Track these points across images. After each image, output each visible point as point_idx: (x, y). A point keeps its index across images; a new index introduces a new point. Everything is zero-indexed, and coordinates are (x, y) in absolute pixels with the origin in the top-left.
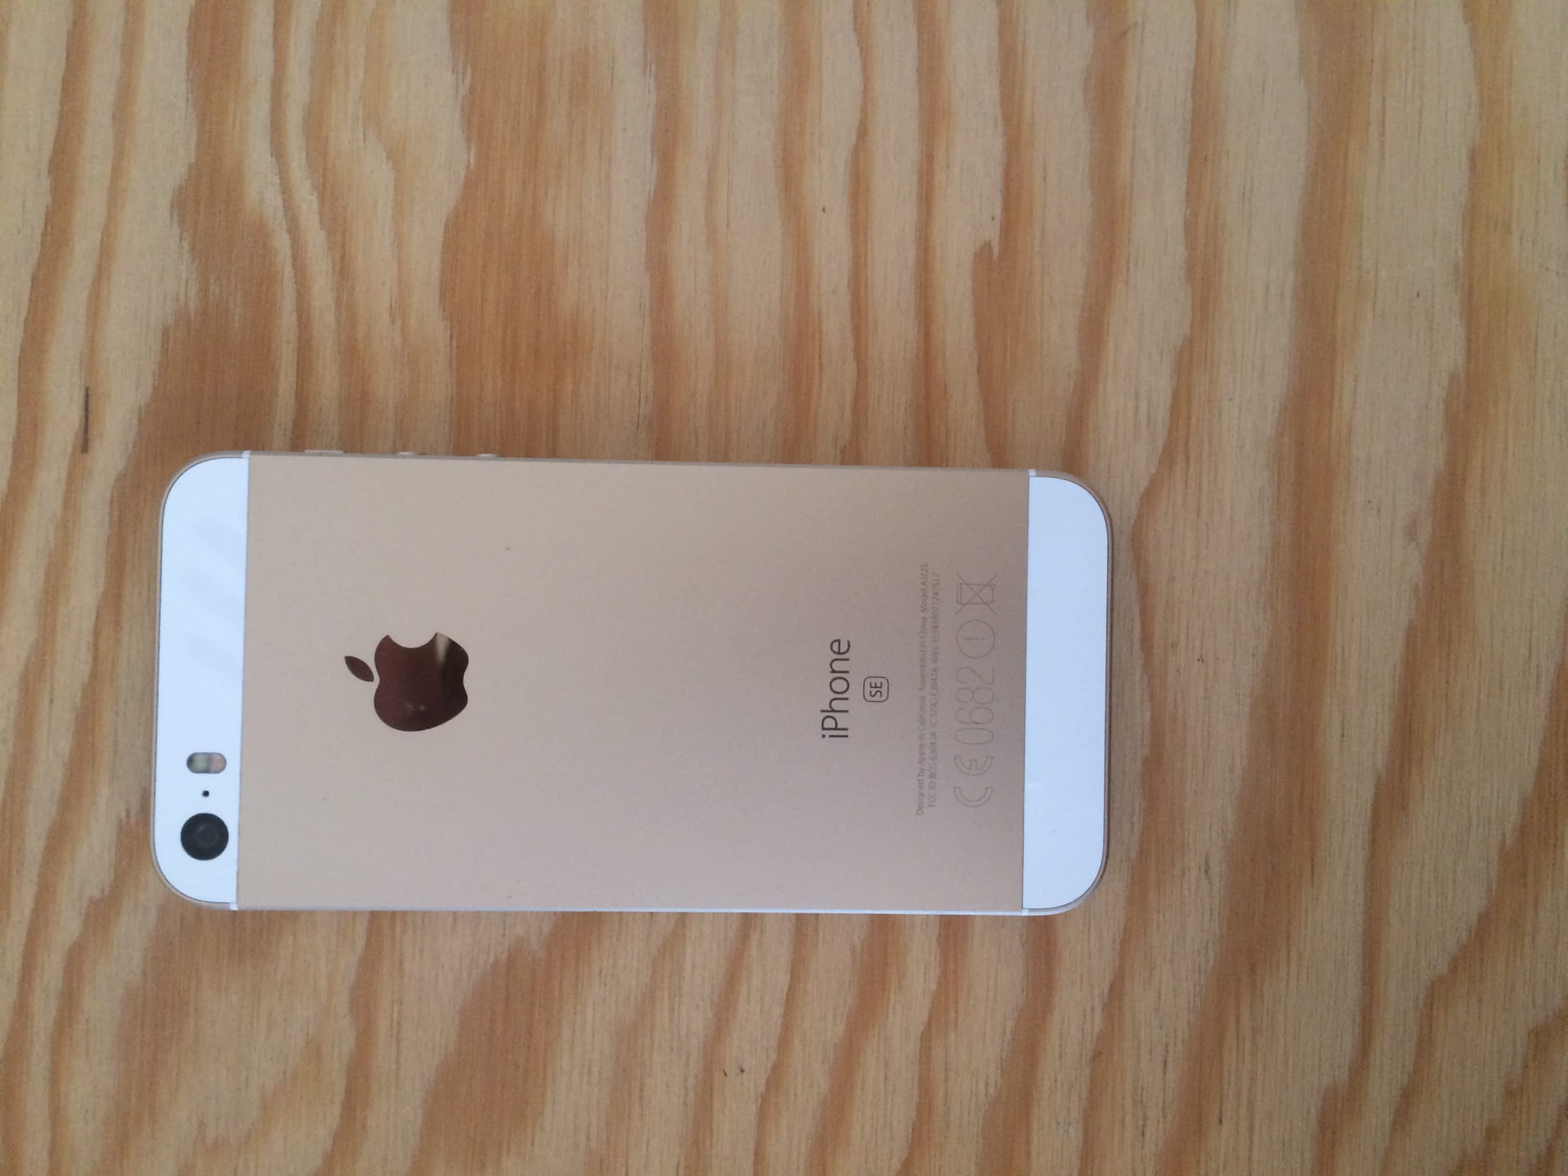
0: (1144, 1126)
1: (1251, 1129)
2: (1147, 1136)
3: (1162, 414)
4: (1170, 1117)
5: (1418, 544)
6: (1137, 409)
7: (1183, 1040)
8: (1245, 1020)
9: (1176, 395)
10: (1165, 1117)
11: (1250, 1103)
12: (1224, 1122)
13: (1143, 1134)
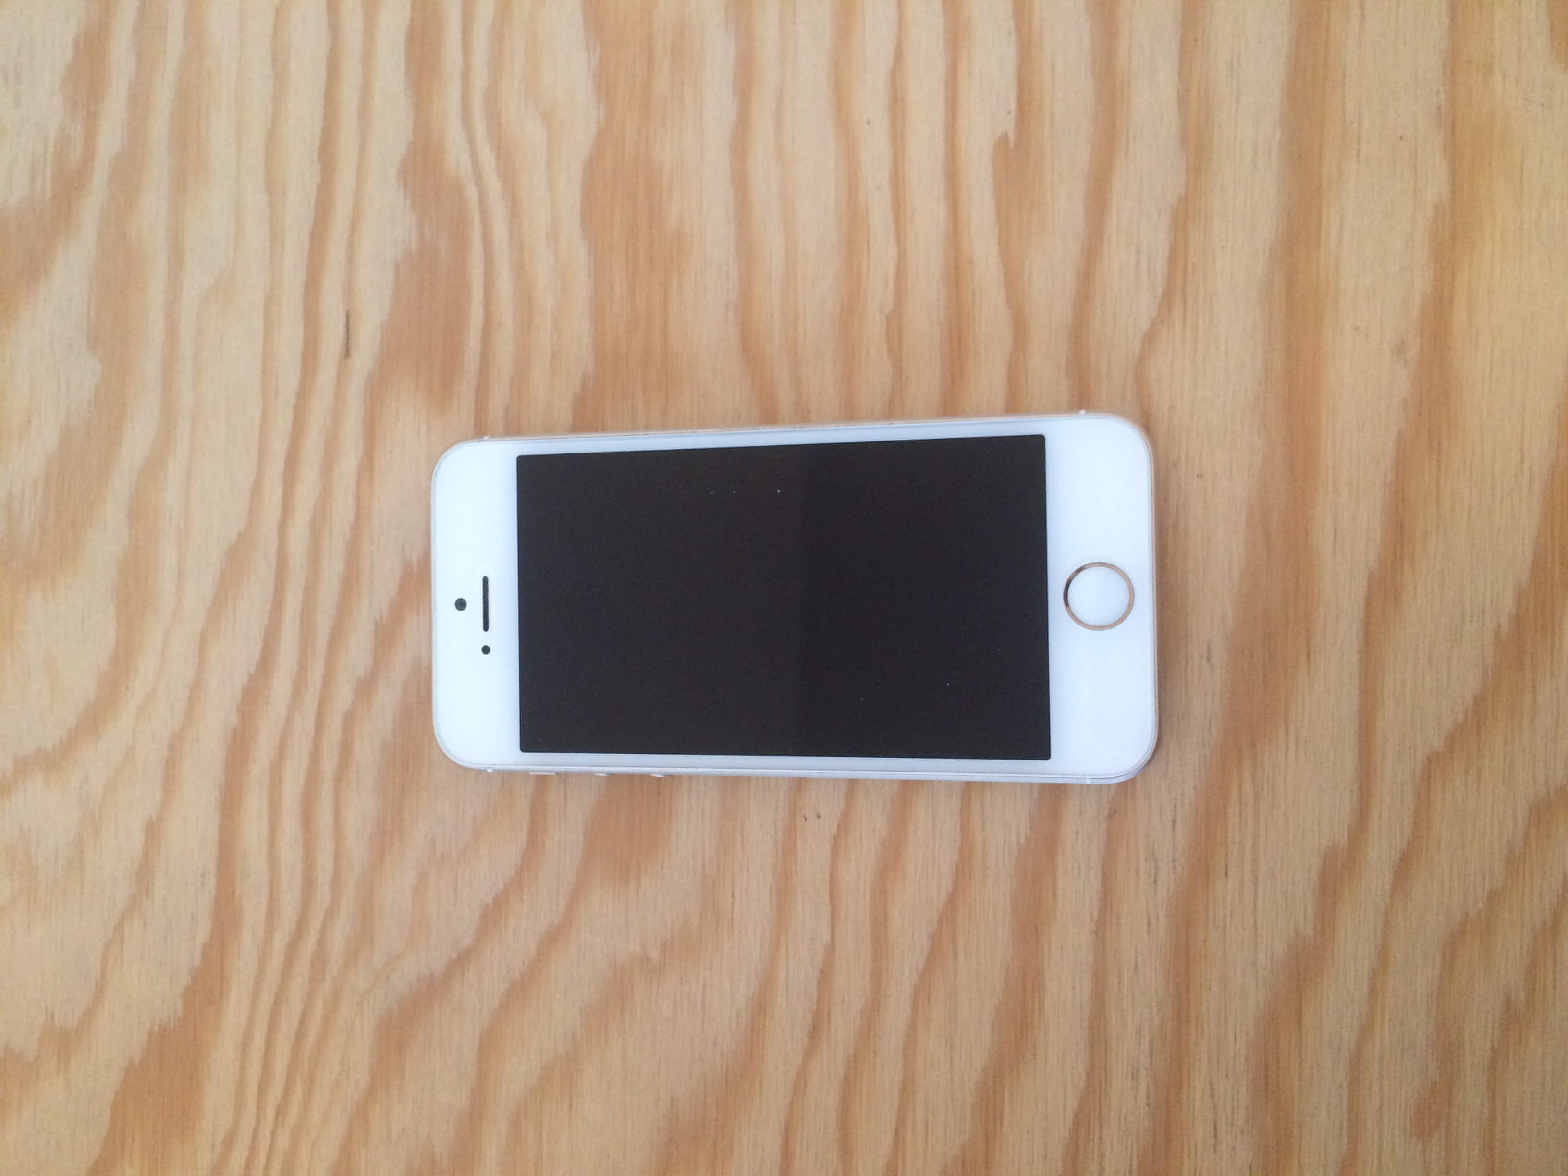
0: (1156, 874)
1: (1255, 883)
2: (1159, 883)
3: (1160, 265)
4: (1179, 869)
5: (1406, 362)
6: (1138, 263)
7: (1190, 804)
8: (1247, 786)
9: (1173, 247)
10: (1174, 868)
11: (1255, 861)
12: (1229, 874)
13: (1155, 882)
